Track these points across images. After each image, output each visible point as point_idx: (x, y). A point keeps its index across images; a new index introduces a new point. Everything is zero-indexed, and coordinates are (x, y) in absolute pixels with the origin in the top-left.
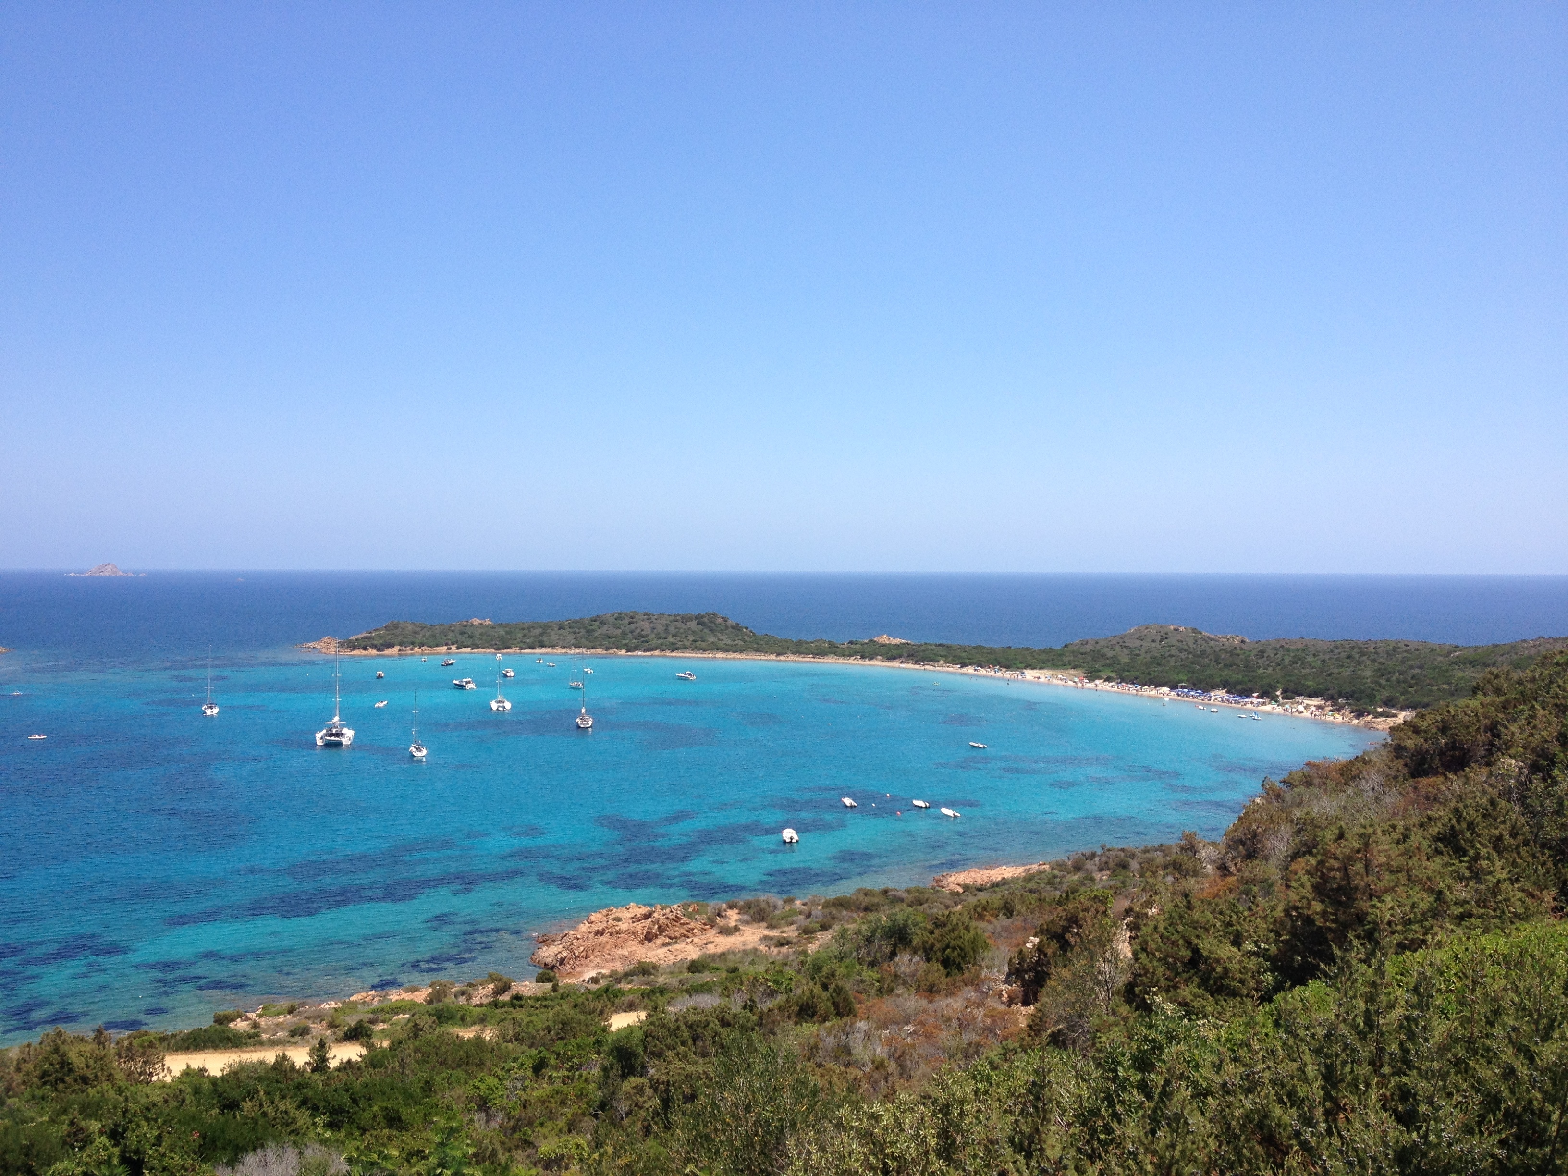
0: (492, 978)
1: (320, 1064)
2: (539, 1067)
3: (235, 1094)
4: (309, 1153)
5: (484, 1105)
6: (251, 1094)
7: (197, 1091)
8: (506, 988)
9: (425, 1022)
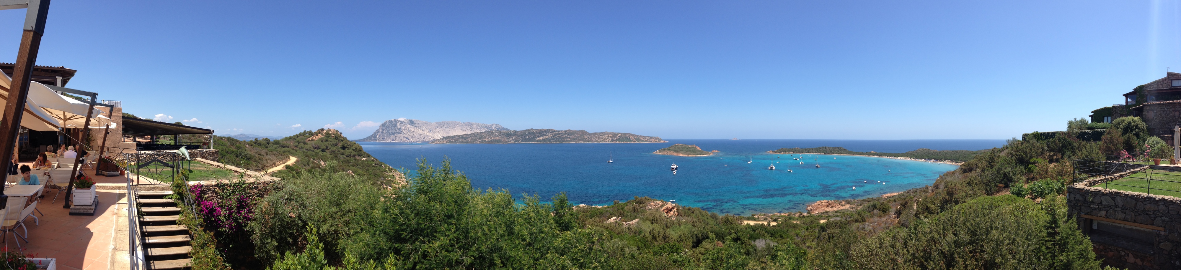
0: (799, 212)
1: (769, 225)
2: (807, 229)
3: (755, 229)
4: (767, 241)
5: (797, 235)
6: (758, 229)
7: (749, 227)
8: (801, 214)
9: (787, 219)
